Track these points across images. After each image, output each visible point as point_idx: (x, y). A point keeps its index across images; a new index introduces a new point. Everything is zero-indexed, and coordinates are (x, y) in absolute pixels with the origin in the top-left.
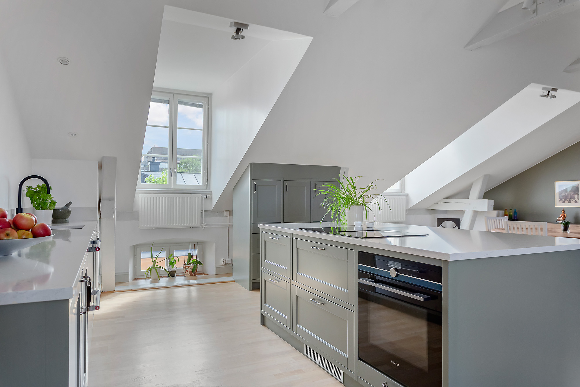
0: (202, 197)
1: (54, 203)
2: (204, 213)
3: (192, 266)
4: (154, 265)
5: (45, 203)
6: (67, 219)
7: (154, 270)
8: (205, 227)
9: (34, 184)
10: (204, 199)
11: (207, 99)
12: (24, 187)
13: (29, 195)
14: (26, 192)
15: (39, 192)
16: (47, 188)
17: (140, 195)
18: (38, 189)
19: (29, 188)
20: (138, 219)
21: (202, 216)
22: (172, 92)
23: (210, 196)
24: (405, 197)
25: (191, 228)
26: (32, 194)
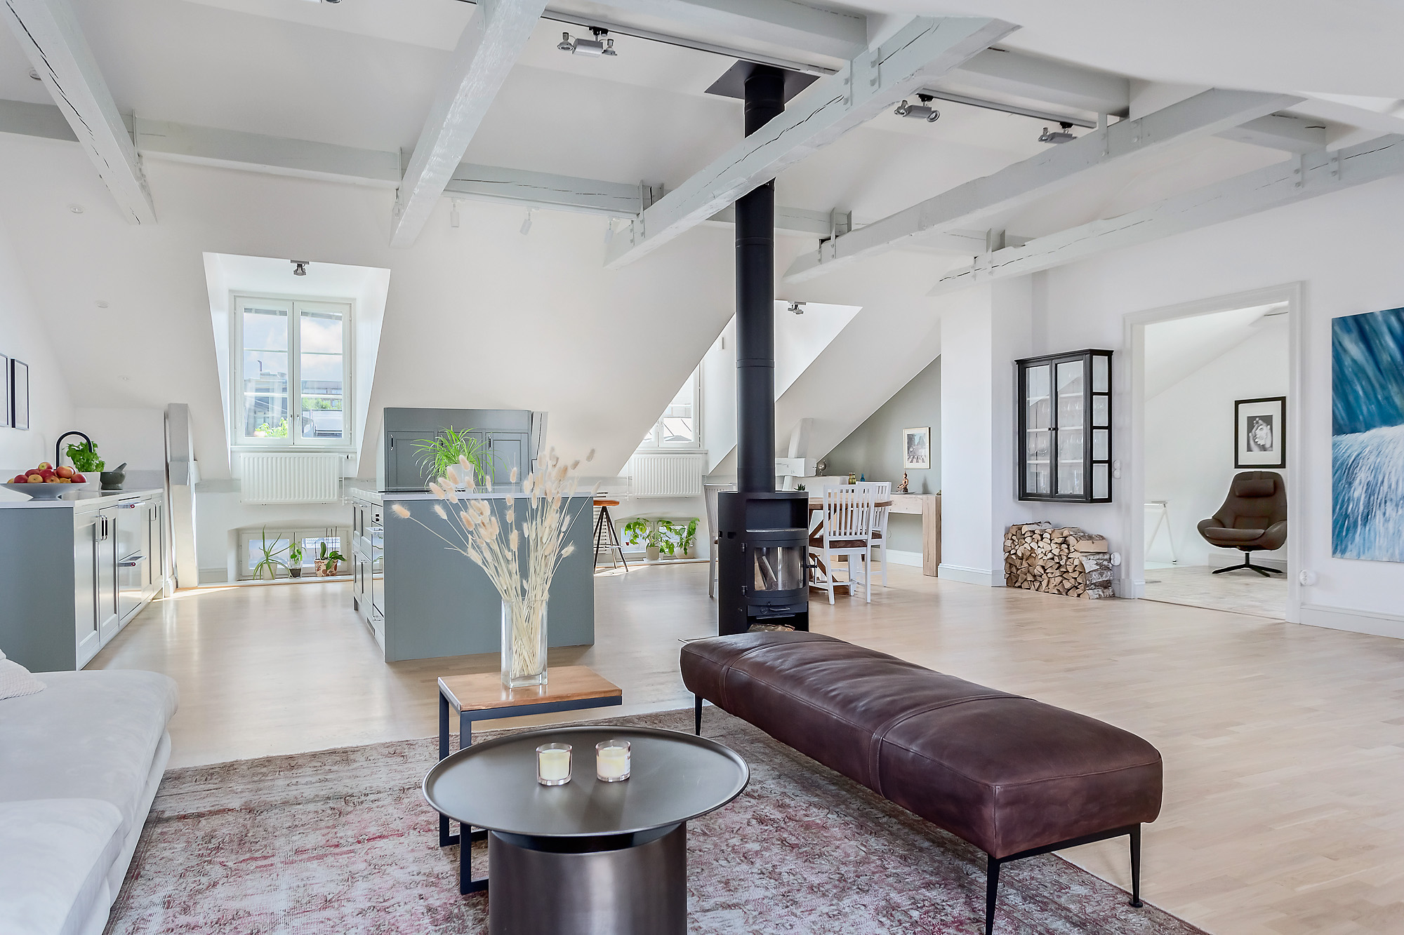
0: (341, 459)
1: (102, 464)
2: (345, 482)
3: (326, 562)
4: (267, 559)
5: (90, 464)
6: (120, 485)
7: (265, 566)
8: (346, 502)
9: (77, 441)
10: (343, 460)
11: (348, 306)
12: (64, 444)
13: (70, 454)
14: (67, 450)
15: (82, 450)
16: (89, 446)
17: (242, 455)
18: (81, 447)
19: (70, 445)
20: (239, 490)
21: (341, 486)
22: (292, 298)
23: (353, 455)
24: (701, 455)
25: (324, 505)
26: (73, 453)
